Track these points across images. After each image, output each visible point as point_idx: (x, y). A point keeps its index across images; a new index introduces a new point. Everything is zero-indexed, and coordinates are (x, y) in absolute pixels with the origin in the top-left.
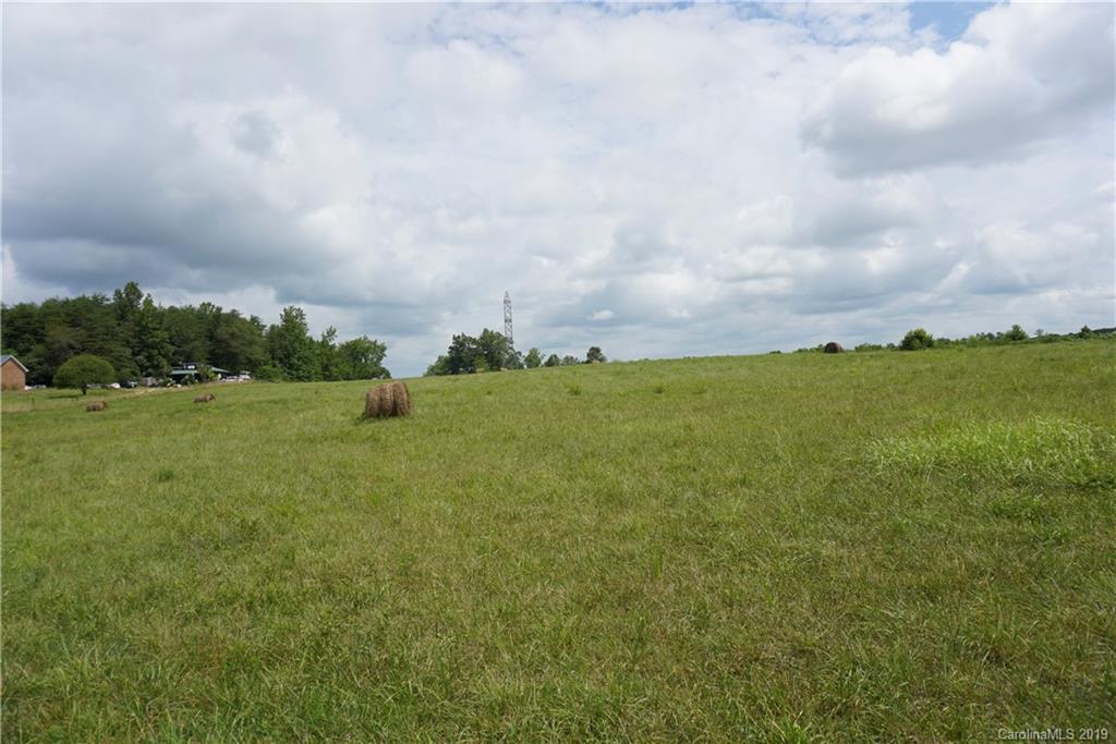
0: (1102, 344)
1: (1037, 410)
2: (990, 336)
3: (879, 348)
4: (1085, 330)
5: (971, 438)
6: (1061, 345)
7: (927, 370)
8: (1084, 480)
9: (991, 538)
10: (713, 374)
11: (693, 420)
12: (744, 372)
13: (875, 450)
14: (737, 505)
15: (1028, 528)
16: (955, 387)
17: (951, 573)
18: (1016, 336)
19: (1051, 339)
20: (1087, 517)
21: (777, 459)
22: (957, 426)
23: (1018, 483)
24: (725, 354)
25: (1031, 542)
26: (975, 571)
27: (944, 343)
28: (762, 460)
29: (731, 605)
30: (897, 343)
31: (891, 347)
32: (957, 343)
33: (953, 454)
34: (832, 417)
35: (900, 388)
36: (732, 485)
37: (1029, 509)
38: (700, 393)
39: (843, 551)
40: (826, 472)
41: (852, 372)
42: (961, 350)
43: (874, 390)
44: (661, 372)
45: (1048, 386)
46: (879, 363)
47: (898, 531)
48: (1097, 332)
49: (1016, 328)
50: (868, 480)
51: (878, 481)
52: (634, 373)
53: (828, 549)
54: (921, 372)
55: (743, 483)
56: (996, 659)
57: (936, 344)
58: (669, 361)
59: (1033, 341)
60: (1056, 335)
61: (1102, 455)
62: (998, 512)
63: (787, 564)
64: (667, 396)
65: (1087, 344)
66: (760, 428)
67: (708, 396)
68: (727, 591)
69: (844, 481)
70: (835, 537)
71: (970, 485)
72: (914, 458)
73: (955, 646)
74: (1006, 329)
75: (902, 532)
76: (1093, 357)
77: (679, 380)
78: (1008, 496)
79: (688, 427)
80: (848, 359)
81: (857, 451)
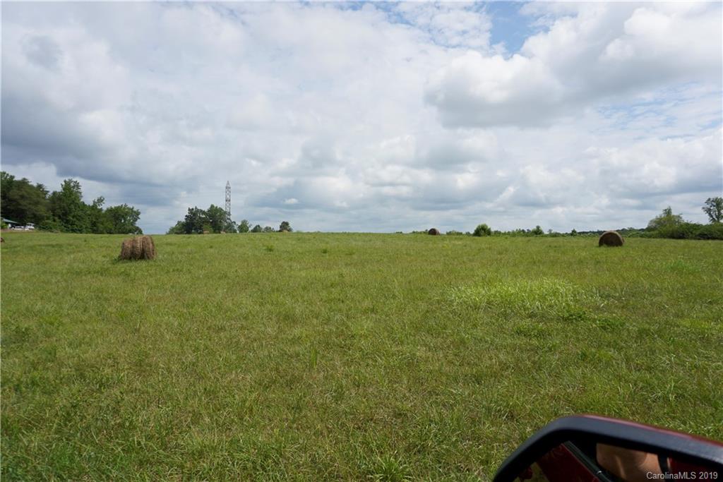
0: (583, 240)
1: (545, 274)
2: (523, 231)
3: (461, 234)
4: (574, 231)
5: (508, 288)
6: (560, 239)
7: (487, 248)
8: (566, 315)
9: (514, 347)
10: (360, 243)
11: (345, 271)
12: (379, 243)
13: (453, 295)
14: (367, 324)
15: (535, 342)
16: (501, 259)
17: (491, 367)
18: (538, 232)
19: (556, 235)
20: (566, 336)
21: (394, 297)
22: (500, 281)
23: (531, 316)
24: (368, 232)
25: (535, 350)
26: (504, 367)
27: (497, 233)
28: (385, 297)
29: (358, 386)
30: (472, 232)
31: (468, 234)
32: (505, 234)
33: (497, 297)
34: (429, 273)
35: (471, 258)
36: (365, 312)
37: (536, 331)
38: (351, 254)
39: (430, 354)
40: (423, 306)
41: (443, 247)
42: (506, 238)
43: (456, 258)
44: (328, 240)
45: (552, 262)
46: (460, 243)
47: (463, 342)
48: (580, 233)
49: (538, 227)
50: (447, 311)
51: (454, 312)
52: (309, 240)
53: (421, 352)
54: (483, 249)
55: (373, 310)
56: (511, 417)
57: (493, 234)
58: (333, 233)
59: (546, 236)
60: (559, 234)
61: (577, 301)
62: (519, 332)
63: (394, 361)
64: (329, 256)
65: (574, 239)
66: (385, 278)
67: (355, 257)
68: (357, 377)
69: (434, 312)
70: (426, 345)
71: (505, 315)
72: (475, 299)
73: (489, 410)
74: (532, 228)
75: (465, 343)
76: (577, 247)
77: (338, 246)
78: (526, 323)
79: (341, 275)
80: (442, 239)
81: (442, 294)
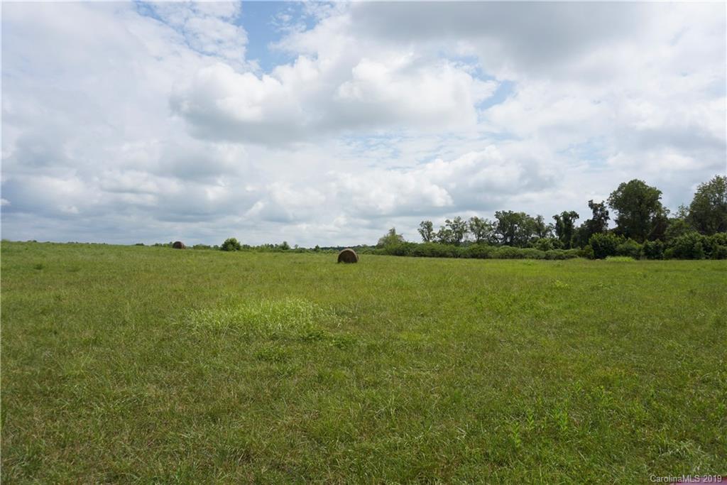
0: (324, 256)
1: (288, 293)
2: (272, 246)
3: (209, 247)
4: (317, 247)
5: (251, 309)
6: (305, 255)
7: (234, 264)
8: (306, 335)
9: (254, 375)
10: (88, 258)
11: (64, 292)
12: (112, 258)
13: (193, 318)
14: (86, 360)
15: (275, 367)
16: (248, 276)
17: (229, 400)
18: (284, 248)
19: (302, 251)
20: (306, 357)
21: (124, 323)
22: (244, 302)
23: (274, 338)
24: (102, 243)
25: (275, 376)
26: (242, 398)
27: (247, 248)
28: (113, 323)
30: (220, 246)
31: (216, 247)
32: (253, 248)
33: (240, 320)
34: (169, 293)
35: (216, 274)
36: (86, 343)
37: (277, 354)
38: (74, 271)
39: (161, 392)
40: (158, 333)
41: (188, 262)
42: (254, 253)
43: (201, 275)
44: (44, 252)
45: (296, 279)
46: (206, 258)
47: (200, 374)
48: (322, 249)
49: (285, 243)
50: (186, 338)
51: (193, 339)
52: (19, 251)
53: (151, 391)
54: (230, 265)
55: (95, 342)
56: (247, 458)
57: (242, 248)
58: (53, 244)
59: (293, 251)
60: (304, 249)
61: (315, 320)
62: (261, 357)
63: (115, 407)
64: (45, 272)
65: (316, 255)
66: (117, 300)
67: (80, 274)
69: (170, 339)
70: (157, 382)
71: (248, 340)
72: (216, 323)
73: (223, 453)
74: (280, 243)
75: (202, 375)
76: (319, 263)
77: (59, 260)
78: (268, 346)
79: (58, 298)
80: (188, 254)
81: (181, 318)
